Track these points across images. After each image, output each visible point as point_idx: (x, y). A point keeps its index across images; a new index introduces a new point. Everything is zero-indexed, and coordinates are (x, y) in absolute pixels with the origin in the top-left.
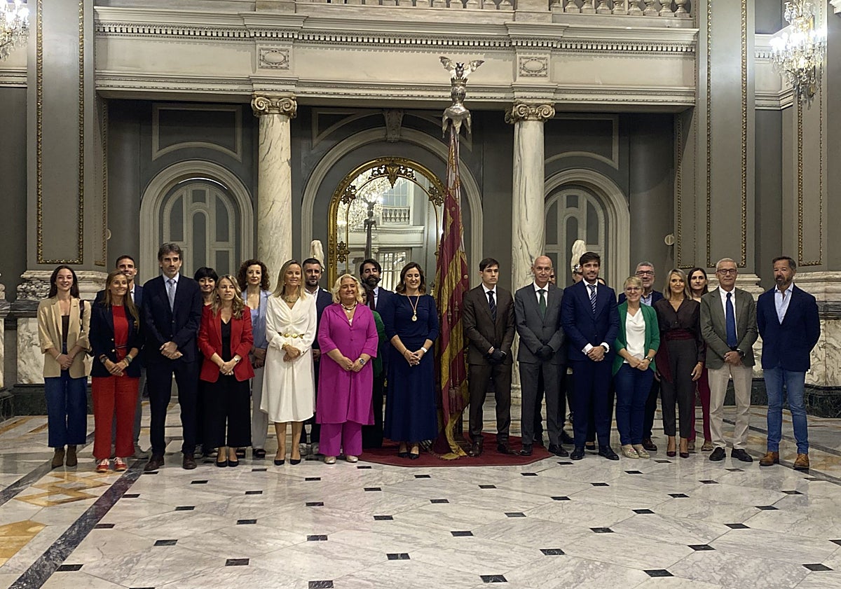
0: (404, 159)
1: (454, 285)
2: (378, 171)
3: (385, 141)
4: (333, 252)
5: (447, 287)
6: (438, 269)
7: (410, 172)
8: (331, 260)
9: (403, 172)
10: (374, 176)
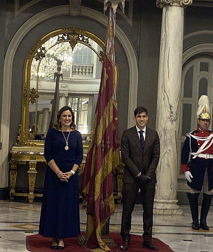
0: (82, 29)
1: (107, 124)
2: (63, 37)
3: (69, 16)
4: (27, 95)
5: (102, 126)
6: (96, 112)
7: (86, 39)
8: (25, 101)
9: (81, 39)
10: (59, 41)
